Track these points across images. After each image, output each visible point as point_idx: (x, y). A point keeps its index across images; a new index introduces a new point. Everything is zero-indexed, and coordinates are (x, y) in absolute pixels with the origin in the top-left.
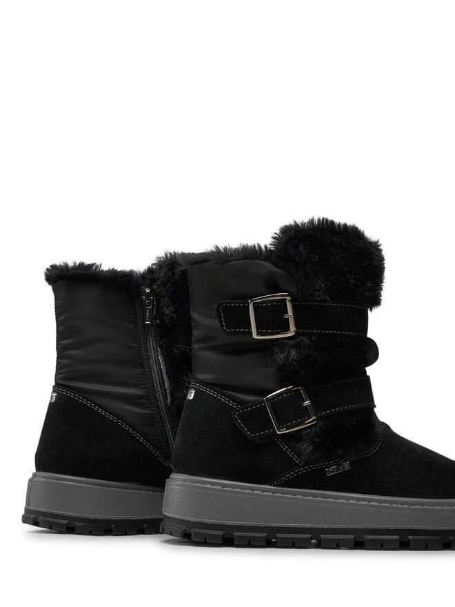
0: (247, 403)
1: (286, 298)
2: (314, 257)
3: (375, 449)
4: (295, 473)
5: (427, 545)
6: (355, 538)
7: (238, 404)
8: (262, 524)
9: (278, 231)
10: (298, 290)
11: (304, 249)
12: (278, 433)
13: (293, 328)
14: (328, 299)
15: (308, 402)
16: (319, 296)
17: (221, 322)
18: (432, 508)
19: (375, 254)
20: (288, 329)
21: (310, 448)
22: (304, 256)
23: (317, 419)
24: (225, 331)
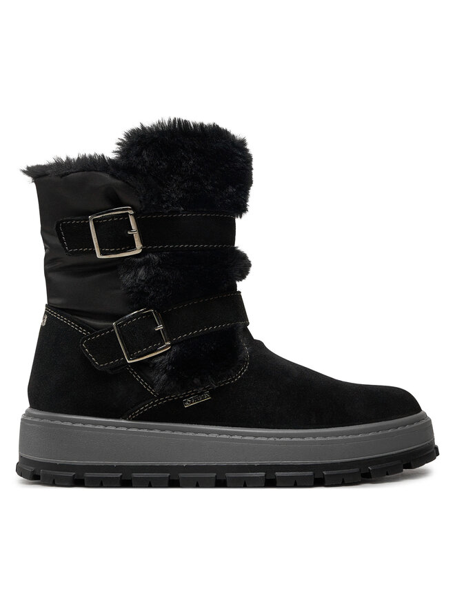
0: (97, 329)
1: (129, 212)
2: (161, 164)
3: (240, 374)
4: (149, 406)
5: (296, 482)
6: (216, 476)
7: (87, 331)
8: (115, 463)
9: (122, 137)
10: (141, 202)
11: (148, 156)
12: (128, 362)
13: (138, 245)
14: (182, 209)
15: (160, 327)
16: (168, 207)
17: (62, 241)
18: (301, 440)
19: (237, 155)
20: (133, 247)
21: (164, 376)
22: (147, 164)
23: (171, 345)
24: (67, 251)
